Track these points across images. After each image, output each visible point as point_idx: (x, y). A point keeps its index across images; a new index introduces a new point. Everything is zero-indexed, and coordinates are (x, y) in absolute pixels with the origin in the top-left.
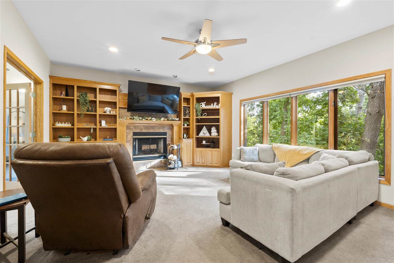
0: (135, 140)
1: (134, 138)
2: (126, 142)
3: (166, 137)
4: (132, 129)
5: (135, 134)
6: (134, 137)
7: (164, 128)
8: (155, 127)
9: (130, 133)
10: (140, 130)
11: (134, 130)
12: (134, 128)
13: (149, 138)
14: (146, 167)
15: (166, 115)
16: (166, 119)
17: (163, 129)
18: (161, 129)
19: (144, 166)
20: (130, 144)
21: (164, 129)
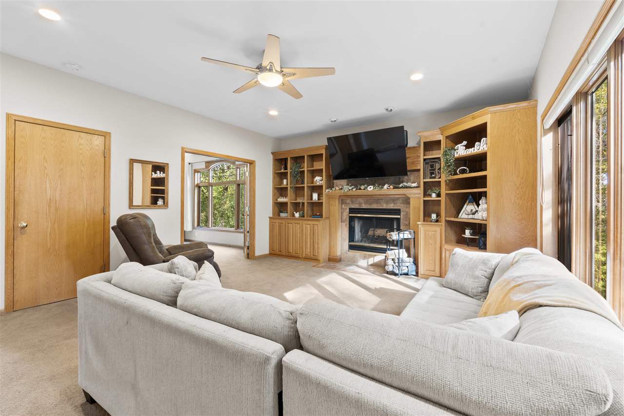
0: (352, 219)
1: (352, 216)
2: (341, 222)
3: (399, 217)
4: (349, 203)
5: (352, 210)
6: (350, 215)
7: (395, 202)
8: (381, 199)
9: (346, 209)
10: (358, 205)
11: (351, 205)
12: (351, 203)
13: (373, 217)
14: (366, 262)
15: (400, 178)
16: (391, 187)
17: (394, 204)
18: (391, 203)
19: (364, 259)
20: (346, 225)
21: (397, 203)
